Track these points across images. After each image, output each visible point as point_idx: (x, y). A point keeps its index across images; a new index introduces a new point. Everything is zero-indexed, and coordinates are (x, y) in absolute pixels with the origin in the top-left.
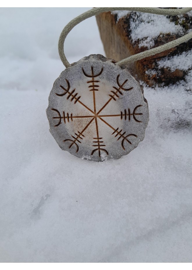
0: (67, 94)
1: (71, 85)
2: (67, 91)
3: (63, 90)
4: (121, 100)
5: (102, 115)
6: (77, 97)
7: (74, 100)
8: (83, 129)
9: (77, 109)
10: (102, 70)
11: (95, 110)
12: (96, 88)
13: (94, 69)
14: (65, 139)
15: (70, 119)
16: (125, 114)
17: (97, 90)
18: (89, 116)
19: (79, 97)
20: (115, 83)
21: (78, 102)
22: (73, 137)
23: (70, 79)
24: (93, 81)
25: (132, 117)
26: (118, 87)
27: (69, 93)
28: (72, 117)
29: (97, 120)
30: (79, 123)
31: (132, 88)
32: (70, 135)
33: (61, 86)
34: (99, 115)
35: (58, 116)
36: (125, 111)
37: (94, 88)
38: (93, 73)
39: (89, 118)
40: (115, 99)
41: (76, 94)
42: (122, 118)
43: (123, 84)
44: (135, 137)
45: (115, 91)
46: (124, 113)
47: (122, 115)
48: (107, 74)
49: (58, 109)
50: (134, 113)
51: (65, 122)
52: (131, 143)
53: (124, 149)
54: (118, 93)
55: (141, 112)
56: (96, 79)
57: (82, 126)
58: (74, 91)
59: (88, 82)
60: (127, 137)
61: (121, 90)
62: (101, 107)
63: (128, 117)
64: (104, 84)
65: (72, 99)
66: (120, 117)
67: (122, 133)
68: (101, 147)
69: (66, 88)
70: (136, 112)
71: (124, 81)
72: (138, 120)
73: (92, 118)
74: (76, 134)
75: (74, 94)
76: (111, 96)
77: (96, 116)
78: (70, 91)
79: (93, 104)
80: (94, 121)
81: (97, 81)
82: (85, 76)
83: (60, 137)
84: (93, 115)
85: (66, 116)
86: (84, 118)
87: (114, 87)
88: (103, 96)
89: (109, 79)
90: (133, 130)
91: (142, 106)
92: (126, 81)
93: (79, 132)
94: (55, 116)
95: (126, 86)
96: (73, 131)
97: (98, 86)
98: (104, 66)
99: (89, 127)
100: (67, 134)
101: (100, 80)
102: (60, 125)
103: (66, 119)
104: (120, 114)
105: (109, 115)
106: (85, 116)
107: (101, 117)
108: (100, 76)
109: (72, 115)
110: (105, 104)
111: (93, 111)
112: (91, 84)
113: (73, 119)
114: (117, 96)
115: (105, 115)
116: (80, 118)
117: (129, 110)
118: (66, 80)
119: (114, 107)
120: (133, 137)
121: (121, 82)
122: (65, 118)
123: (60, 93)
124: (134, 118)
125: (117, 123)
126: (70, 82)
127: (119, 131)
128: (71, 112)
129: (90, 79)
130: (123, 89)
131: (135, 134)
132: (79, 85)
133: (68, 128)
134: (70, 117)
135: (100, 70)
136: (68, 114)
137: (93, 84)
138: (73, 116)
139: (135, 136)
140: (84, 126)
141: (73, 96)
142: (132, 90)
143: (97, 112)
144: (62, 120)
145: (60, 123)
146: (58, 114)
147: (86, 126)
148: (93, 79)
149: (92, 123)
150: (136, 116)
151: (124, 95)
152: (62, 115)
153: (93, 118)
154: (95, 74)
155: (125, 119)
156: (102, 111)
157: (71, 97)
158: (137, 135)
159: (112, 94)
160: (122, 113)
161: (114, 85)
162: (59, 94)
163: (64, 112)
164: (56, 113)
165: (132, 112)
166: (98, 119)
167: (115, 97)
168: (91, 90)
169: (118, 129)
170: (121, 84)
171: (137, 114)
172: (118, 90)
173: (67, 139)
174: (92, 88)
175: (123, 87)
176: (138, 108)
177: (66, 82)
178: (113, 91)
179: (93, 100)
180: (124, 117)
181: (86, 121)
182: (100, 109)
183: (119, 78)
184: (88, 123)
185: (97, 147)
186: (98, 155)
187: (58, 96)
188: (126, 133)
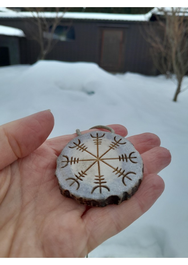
0: (78, 147)
1: (81, 142)
4: (118, 149)
7: (82, 150)
8: (87, 169)
9: (83, 155)
13: (98, 134)
14: (67, 178)
16: (123, 158)
17: (100, 144)
18: (92, 159)
19: (86, 148)
21: (84, 151)
22: (76, 176)
25: (128, 159)
26: (115, 142)
28: (78, 161)
30: (84, 164)
31: (125, 143)
32: (74, 174)
33: (74, 143)
34: (101, 158)
35: (67, 161)
36: (122, 156)
37: (98, 143)
38: (97, 136)
39: (92, 161)
40: (113, 149)
41: (84, 147)
42: (120, 160)
44: (134, 175)
45: (113, 144)
47: (120, 158)
48: (107, 136)
49: (68, 156)
51: (71, 164)
52: (131, 180)
53: (125, 185)
54: (116, 146)
55: (136, 156)
56: (99, 139)
57: (86, 167)
58: (83, 145)
59: (94, 140)
60: (126, 174)
61: (118, 144)
63: (125, 159)
64: (105, 141)
65: (80, 150)
67: (122, 171)
68: (102, 184)
69: (78, 144)
70: (132, 156)
72: (134, 161)
73: (95, 161)
74: (79, 173)
75: (82, 147)
76: (110, 147)
77: (99, 159)
78: (80, 145)
79: (96, 152)
80: (97, 163)
81: (101, 140)
82: (92, 138)
83: (64, 176)
84: (96, 158)
85: (73, 160)
88: (104, 147)
89: (108, 138)
90: (131, 169)
91: (135, 152)
92: (121, 139)
93: (82, 172)
94: (64, 160)
95: (121, 142)
96: (77, 170)
97: (101, 142)
100: (71, 174)
101: (103, 139)
102: (67, 166)
103: (73, 163)
104: (118, 158)
105: (110, 158)
106: (89, 159)
107: (103, 160)
108: (103, 137)
109: (78, 159)
110: (106, 151)
111: (97, 156)
115: (107, 158)
116: (85, 161)
117: (125, 155)
119: (114, 153)
121: (118, 140)
123: (72, 146)
124: (131, 161)
125: (118, 164)
126: (81, 140)
127: (119, 169)
128: (78, 157)
132: (87, 142)
133: (73, 169)
134: (76, 161)
136: (75, 159)
137: (97, 141)
143: (99, 156)
144: (69, 163)
146: (67, 159)
147: (89, 166)
148: (97, 139)
149: (94, 164)
150: (132, 159)
151: (121, 146)
152: (70, 160)
154: (99, 137)
155: (123, 161)
158: (135, 172)
161: (112, 141)
163: (72, 158)
165: (128, 156)
166: (101, 162)
168: (95, 144)
169: (117, 168)
172: (115, 144)
173: (70, 178)
176: (133, 154)
177: (78, 141)
178: (111, 144)
179: (96, 149)
181: (89, 163)
182: (102, 155)
183: (116, 138)
184: (91, 164)
185: (98, 184)
186: (99, 192)
187: (70, 148)
188: (126, 171)
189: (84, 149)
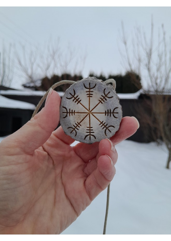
0: (73, 98)
1: (76, 93)
2: (73, 96)
3: (71, 95)
4: (105, 103)
5: (93, 112)
6: (79, 100)
7: (77, 102)
8: (81, 120)
9: (78, 108)
10: (96, 85)
11: (89, 109)
12: (91, 95)
13: (91, 84)
14: (68, 127)
15: (73, 114)
16: (108, 113)
17: (92, 97)
18: (85, 112)
19: (80, 100)
20: (102, 93)
21: (79, 103)
22: (74, 126)
23: (76, 89)
24: (89, 92)
25: (112, 114)
26: (104, 96)
27: (74, 98)
28: (74, 113)
29: (90, 115)
30: (79, 117)
31: (112, 97)
32: (72, 125)
33: (70, 93)
34: (91, 112)
35: (66, 111)
36: (108, 110)
37: (90, 96)
38: (90, 87)
39: (85, 114)
40: (102, 103)
41: (79, 98)
42: (105, 115)
43: (107, 94)
45: (102, 98)
46: (107, 112)
47: (106, 113)
48: (98, 88)
49: (66, 107)
50: (113, 113)
51: (70, 115)
52: (110, 132)
53: (106, 135)
54: (104, 99)
55: (118, 112)
56: (91, 90)
57: (80, 119)
58: (77, 97)
59: (87, 92)
60: (108, 127)
61: (106, 98)
62: (93, 108)
63: (109, 114)
64: (96, 93)
65: (76, 102)
66: (105, 114)
67: (105, 125)
68: (91, 134)
69: (73, 94)
70: (115, 111)
71: (108, 93)
72: (116, 116)
73: (87, 114)
74: (76, 124)
75: (77, 98)
76: (100, 101)
77: (90, 113)
78: (75, 96)
79: (88, 105)
80: (88, 116)
81: (92, 92)
82: (85, 88)
83: (65, 125)
84: (88, 112)
85: (71, 111)
86: (82, 114)
87: (102, 96)
88: (95, 100)
89: (99, 91)
90: (112, 123)
91: (118, 108)
92: (109, 92)
93: (78, 123)
94: (64, 112)
95: (109, 96)
96: (74, 122)
97: (92, 94)
98: (97, 83)
99: (84, 119)
100: (70, 124)
101: (94, 91)
102: (67, 117)
104: (105, 112)
105: (98, 112)
106: (83, 112)
107: (93, 114)
108: (94, 89)
109: (74, 111)
110: (96, 105)
111: (88, 109)
112: (88, 93)
113: (75, 114)
114: (104, 101)
115: (96, 112)
116: (80, 114)
117: (110, 110)
118: (74, 90)
119: (101, 108)
120: (112, 127)
121: (106, 93)
122: (70, 113)
123: (69, 97)
124: (113, 115)
125: (103, 118)
126: (75, 91)
127: (103, 123)
128: (75, 109)
129: (88, 90)
130: (107, 97)
131: (113, 125)
132: (81, 93)
133: (71, 120)
134: (73, 112)
135: (94, 85)
136: (72, 111)
137: (90, 93)
138: (75, 112)
140: (82, 119)
141: (76, 99)
142: (113, 98)
143: (91, 110)
144: (68, 114)
145: (66, 116)
146: (66, 110)
147: (83, 119)
148: (90, 90)
149: (87, 117)
150: (114, 114)
151: (108, 100)
152: (68, 111)
153: (88, 114)
154: (91, 87)
155: (108, 115)
156: (93, 110)
157: (75, 100)
158: (115, 126)
159: (101, 100)
160: (106, 111)
162: (68, 98)
163: (70, 109)
164: (65, 109)
165: (112, 111)
166: (91, 115)
167: (102, 101)
168: (88, 97)
169: (103, 122)
170: (106, 94)
171: (115, 113)
172: (104, 98)
173: (70, 127)
174: (88, 95)
175: (107, 96)
176: (116, 109)
177: (73, 91)
178: (101, 98)
179: (88, 103)
180: (107, 114)
181: (83, 115)
182: (92, 109)
183: (105, 90)
184: (84, 117)
185: (89, 134)
186: (89, 139)
187: (67, 99)
188: (108, 125)
189: (78, 101)
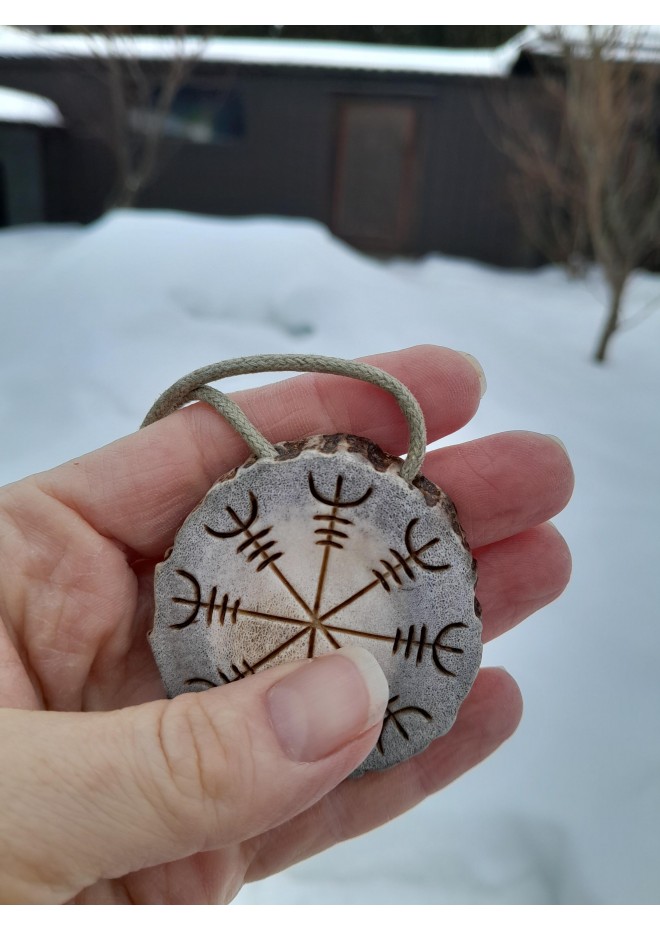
0: (242, 537)
1: (261, 511)
2: (245, 527)
3: (231, 520)
4: (405, 593)
5: (335, 625)
6: (270, 551)
7: (260, 559)
8: (264, 655)
9: (261, 588)
10: (369, 492)
11: (317, 606)
12: (336, 539)
13: (345, 484)
14: (192, 676)
15: (228, 614)
16: (410, 641)
17: (339, 546)
18: (293, 617)
19: (278, 555)
20: (398, 540)
21: (268, 568)
22: (223, 677)
23: (265, 494)
24: (332, 518)
25: (428, 652)
26: (405, 553)
27: (249, 534)
28: (235, 610)
29: (317, 639)
30: (255, 634)
31: (446, 567)
32: (215, 669)
33: (229, 509)
34: (326, 622)
35: (193, 597)
36: (412, 629)
37: (330, 539)
38: (338, 494)
39: (291, 625)
40: (387, 587)
41: (271, 544)
42: (395, 648)
43: (423, 548)
44: (425, 721)
45: (395, 562)
46: (405, 635)
47: (398, 639)
48: (380, 508)
49: (199, 575)
50: (437, 643)
51: (209, 620)
52: (406, 735)
53: (382, 749)
54: (401, 572)
55: (461, 646)
56: (344, 513)
57: (261, 647)
58: (264, 532)
59: (318, 517)
60: (398, 712)
61: (412, 564)
62: (340, 602)
63: (415, 649)
64: (365, 534)
65: (253, 556)
66: (391, 644)
69: (245, 517)
70: (446, 641)
71: (426, 542)
72: (446, 666)
73: (299, 628)
74: (235, 668)
75: (262, 541)
76: (377, 574)
77: (315, 624)
78: (255, 529)
79: (316, 585)
80: (306, 638)
81: (346, 522)
82: (310, 496)
83: (179, 666)
84: (308, 618)
85: (219, 601)
86: (277, 623)
87: (393, 551)
88: (351, 569)
89: (382, 524)
90: (423, 697)
91: (466, 626)
92: (436, 541)
93: (245, 663)
94: (182, 596)
95: (431, 557)
96: (229, 656)
97: (343, 535)
98: (377, 483)
99: (282, 654)
100: (205, 663)
101: (356, 520)
102: (191, 626)
103: (216, 614)
104: (394, 635)
105: (360, 629)
106: (280, 615)
107: (332, 632)
108: (359, 508)
109: (238, 603)
110: (354, 593)
111: (312, 606)
112: (325, 524)
113: (239, 616)
114: (397, 579)
115: (347, 628)
116: (263, 621)
117: (424, 630)
118: (251, 494)
120: (420, 717)
121: (418, 542)
122: (212, 606)
123: (221, 529)
124: (435, 658)
126: (260, 503)
128: (240, 594)
129: (327, 509)
130: (419, 562)
131: (427, 708)
132: (287, 519)
133: (213, 644)
134: (230, 608)
135: (363, 493)
136: (226, 598)
137: (332, 525)
138: (241, 607)
139: (427, 715)
140: (269, 647)
141: (257, 545)
142: (446, 573)
143: (323, 611)
144: (203, 612)
145: (191, 620)
146: (193, 591)
147: (274, 647)
148: (335, 511)
149: (297, 642)
150: (443, 655)
151: (420, 581)
152: (206, 597)
153: (304, 627)
154: (345, 498)
155: (407, 654)
156: (337, 614)
157: (251, 548)
158: (432, 713)
159: (383, 570)
160: (399, 632)
161: (393, 546)
162: (216, 529)
163: (214, 590)
164: (189, 585)
165: (431, 637)
166: (320, 634)
167: (390, 580)
168: (318, 543)
170: (417, 548)
171: (444, 648)
172: (403, 562)
173: (201, 676)
174: (324, 537)
175: (421, 557)
176: (453, 631)
177: (249, 501)
178: (386, 560)
179: (318, 575)
180: (403, 647)
181: (281, 630)
182: (334, 606)
183: (415, 529)
184: (284, 640)
187: (209, 536)
188: (400, 699)
189: (266, 555)
